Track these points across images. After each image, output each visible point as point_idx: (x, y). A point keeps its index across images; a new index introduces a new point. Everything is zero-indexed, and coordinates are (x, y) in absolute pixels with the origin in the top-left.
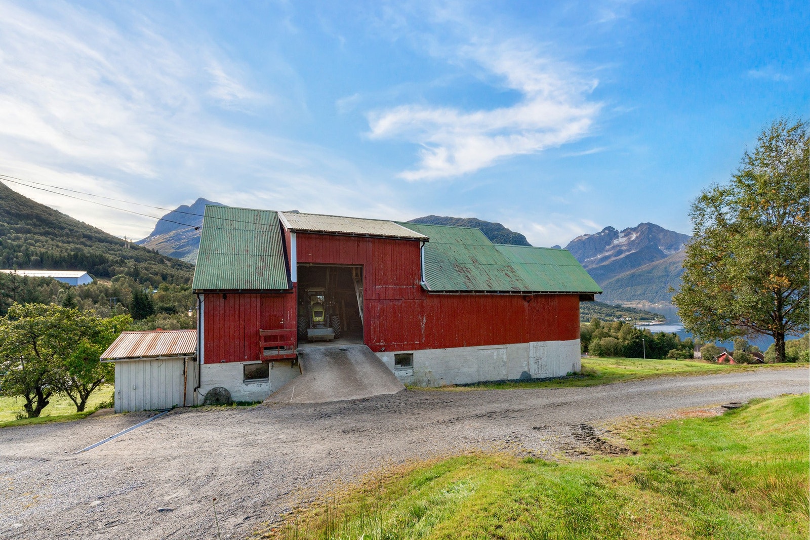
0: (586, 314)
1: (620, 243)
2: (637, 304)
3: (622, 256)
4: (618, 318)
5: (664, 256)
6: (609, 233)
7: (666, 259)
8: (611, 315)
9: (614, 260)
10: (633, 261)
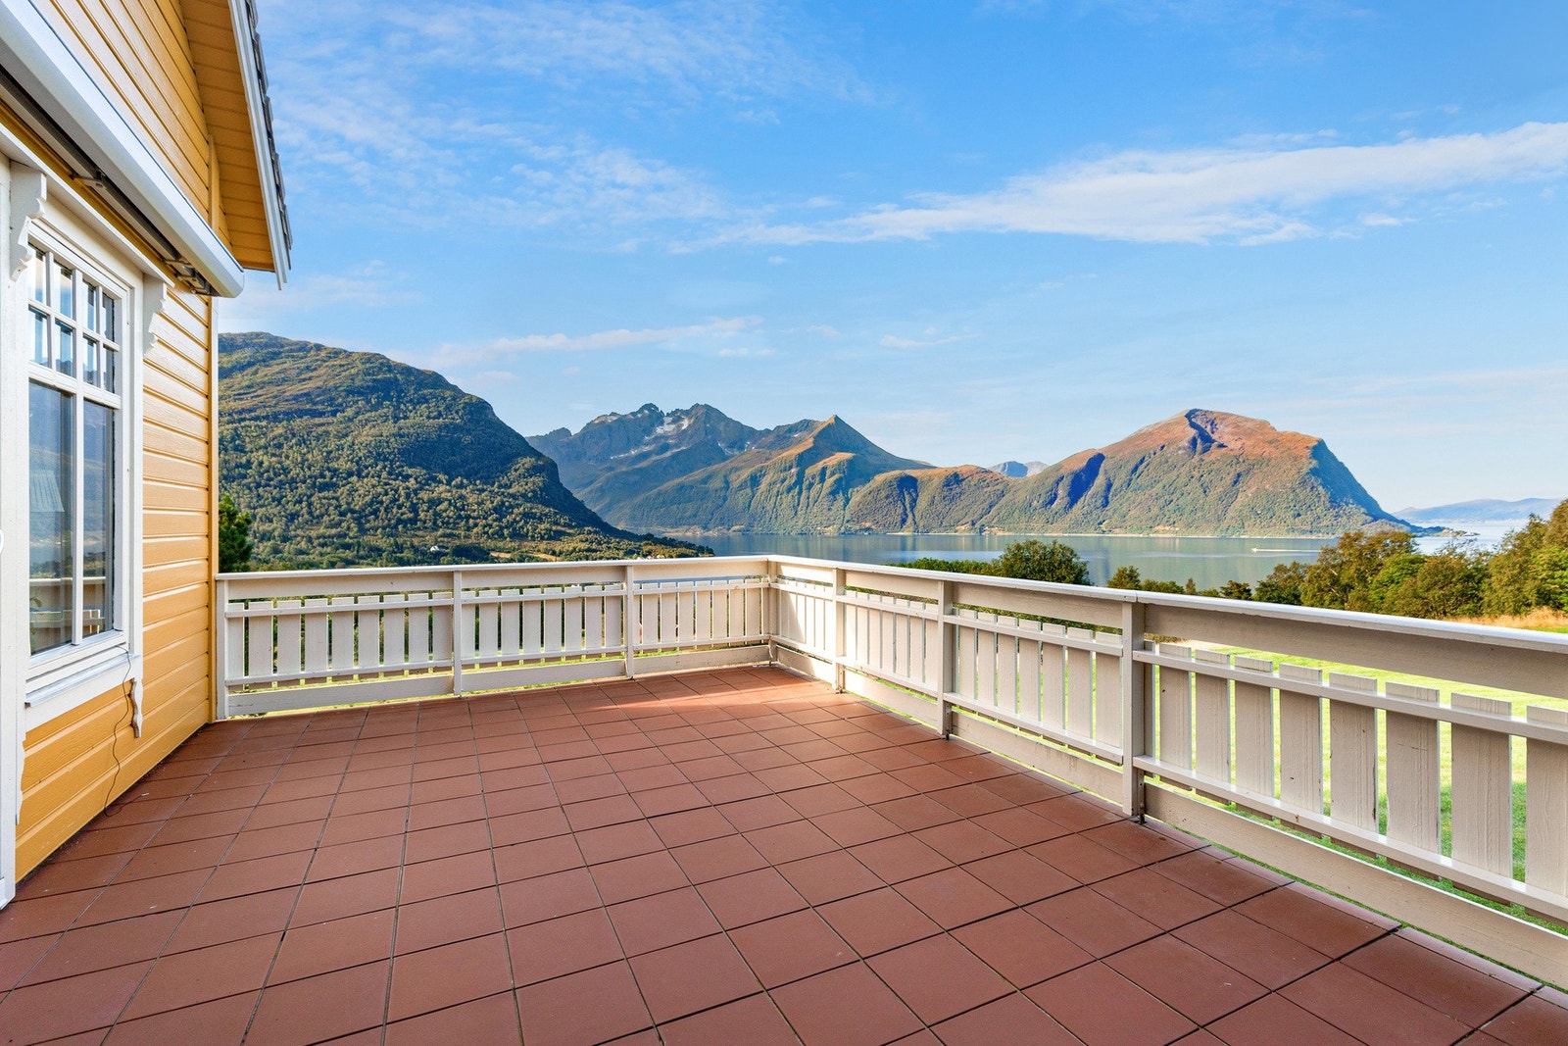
1: (665, 432)
2: (684, 532)
3: (668, 454)
5: (724, 458)
6: (649, 415)
7: (726, 462)
9: (655, 461)
10: (683, 463)
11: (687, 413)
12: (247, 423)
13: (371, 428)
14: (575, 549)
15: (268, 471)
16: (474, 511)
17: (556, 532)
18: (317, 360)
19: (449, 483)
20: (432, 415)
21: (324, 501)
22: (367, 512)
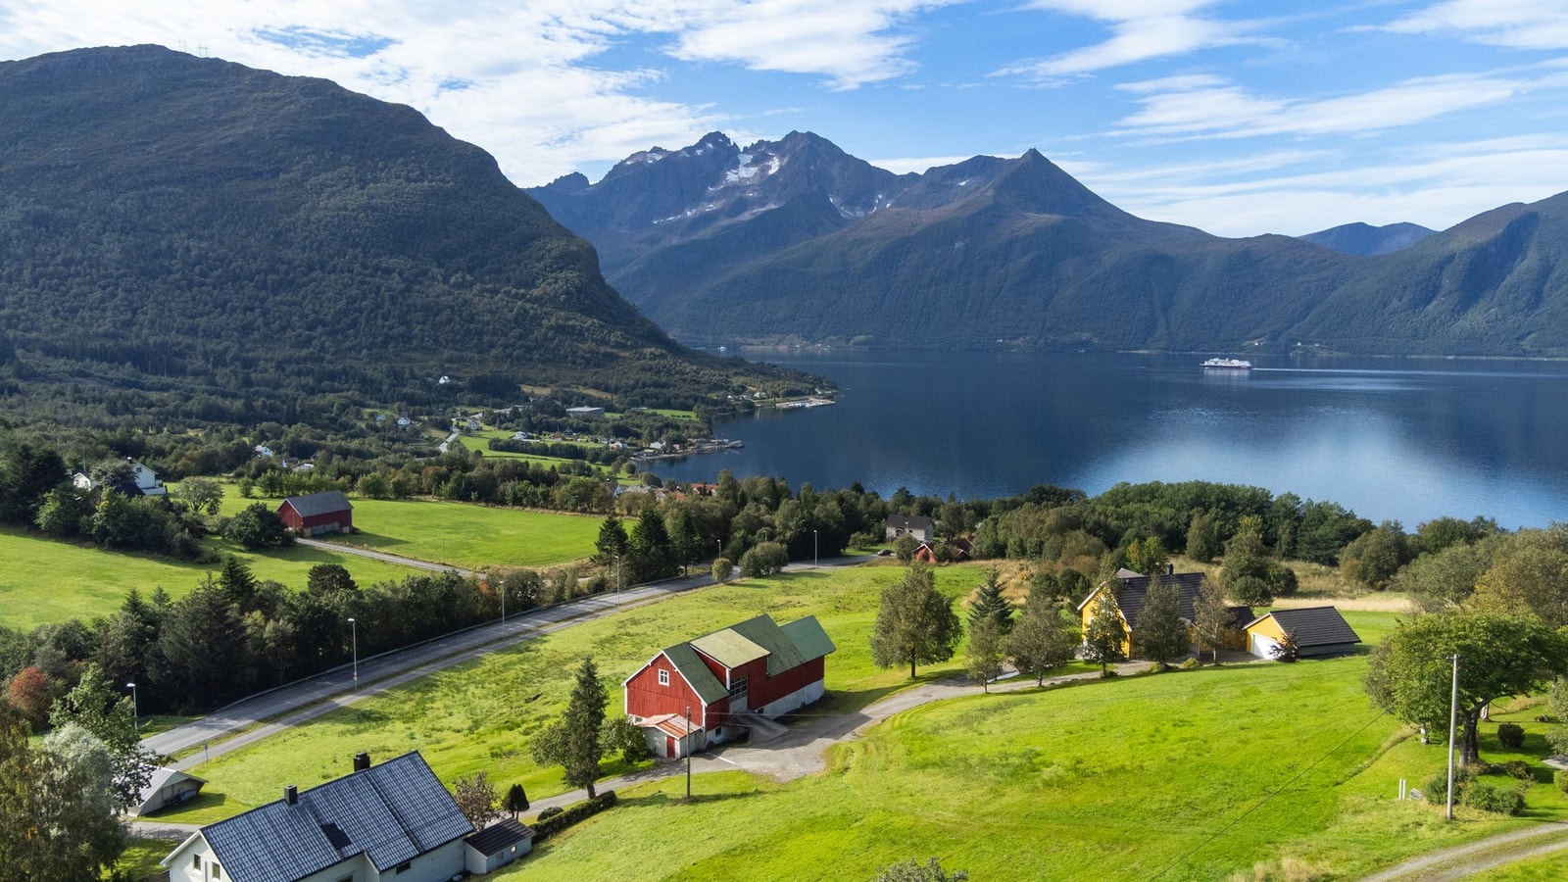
0: (664, 386)
1: (741, 179)
2: (777, 344)
3: (746, 216)
4: (737, 393)
5: (840, 223)
6: (715, 152)
7: (845, 230)
8: (722, 387)
9: (726, 227)
10: (770, 231)
11: (776, 147)
12: (157, 188)
13: (328, 198)
14: (637, 382)
15: (200, 263)
16: (488, 324)
17: (607, 355)
18: (239, 91)
19: (446, 281)
20: (412, 175)
21: (284, 308)
22: (343, 324)
